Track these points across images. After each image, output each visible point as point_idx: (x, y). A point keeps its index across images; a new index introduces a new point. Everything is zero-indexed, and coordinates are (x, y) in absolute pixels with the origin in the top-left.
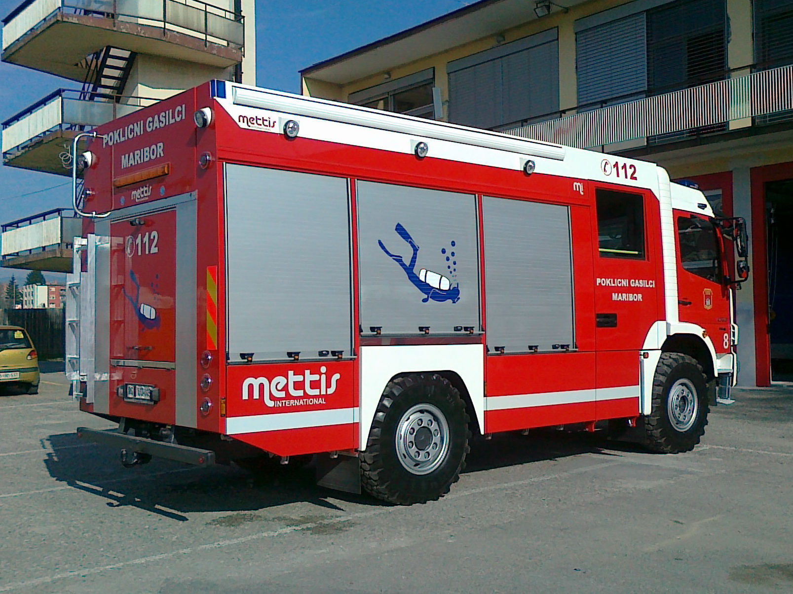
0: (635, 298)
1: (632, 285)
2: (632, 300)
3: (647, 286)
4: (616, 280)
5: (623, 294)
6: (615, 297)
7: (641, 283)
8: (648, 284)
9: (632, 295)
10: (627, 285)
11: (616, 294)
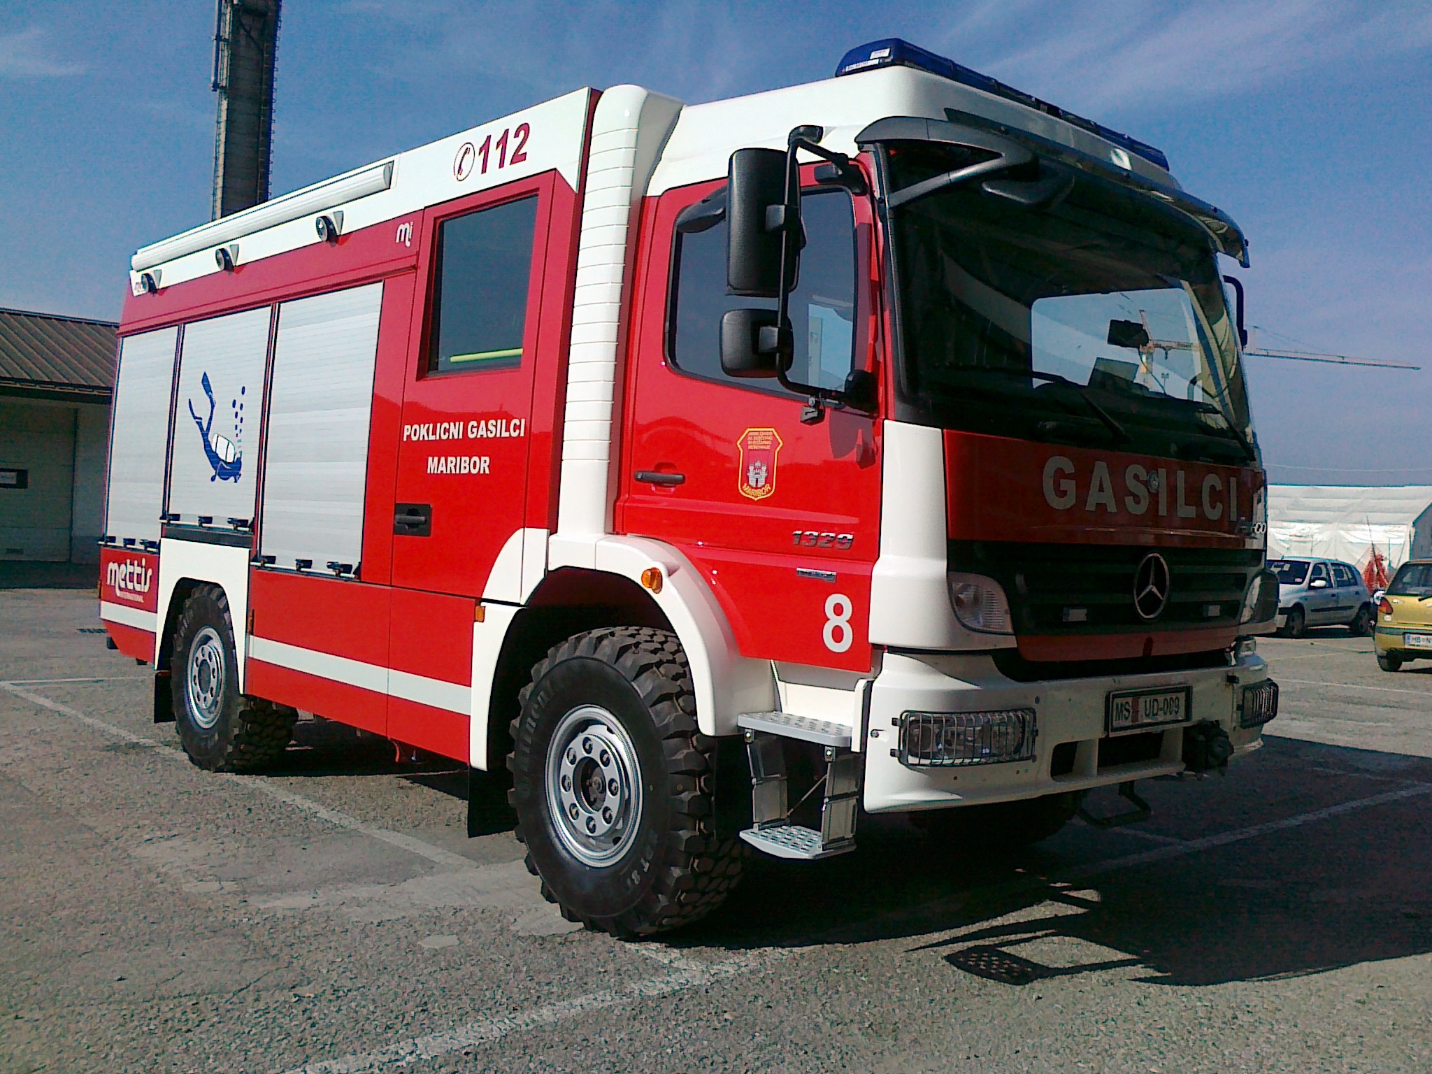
0: (475, 468)
1: (471, 436)
2: (466, 471)
3: (505, 434)
4: (439, 425)
5: (450, 459)
6: (433, 465)
7: (492, 429)
8: (507, 430)
9: (467, 459)
10: (461, 437)
11: (436, 459)
